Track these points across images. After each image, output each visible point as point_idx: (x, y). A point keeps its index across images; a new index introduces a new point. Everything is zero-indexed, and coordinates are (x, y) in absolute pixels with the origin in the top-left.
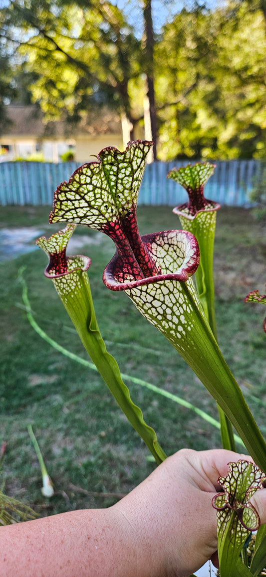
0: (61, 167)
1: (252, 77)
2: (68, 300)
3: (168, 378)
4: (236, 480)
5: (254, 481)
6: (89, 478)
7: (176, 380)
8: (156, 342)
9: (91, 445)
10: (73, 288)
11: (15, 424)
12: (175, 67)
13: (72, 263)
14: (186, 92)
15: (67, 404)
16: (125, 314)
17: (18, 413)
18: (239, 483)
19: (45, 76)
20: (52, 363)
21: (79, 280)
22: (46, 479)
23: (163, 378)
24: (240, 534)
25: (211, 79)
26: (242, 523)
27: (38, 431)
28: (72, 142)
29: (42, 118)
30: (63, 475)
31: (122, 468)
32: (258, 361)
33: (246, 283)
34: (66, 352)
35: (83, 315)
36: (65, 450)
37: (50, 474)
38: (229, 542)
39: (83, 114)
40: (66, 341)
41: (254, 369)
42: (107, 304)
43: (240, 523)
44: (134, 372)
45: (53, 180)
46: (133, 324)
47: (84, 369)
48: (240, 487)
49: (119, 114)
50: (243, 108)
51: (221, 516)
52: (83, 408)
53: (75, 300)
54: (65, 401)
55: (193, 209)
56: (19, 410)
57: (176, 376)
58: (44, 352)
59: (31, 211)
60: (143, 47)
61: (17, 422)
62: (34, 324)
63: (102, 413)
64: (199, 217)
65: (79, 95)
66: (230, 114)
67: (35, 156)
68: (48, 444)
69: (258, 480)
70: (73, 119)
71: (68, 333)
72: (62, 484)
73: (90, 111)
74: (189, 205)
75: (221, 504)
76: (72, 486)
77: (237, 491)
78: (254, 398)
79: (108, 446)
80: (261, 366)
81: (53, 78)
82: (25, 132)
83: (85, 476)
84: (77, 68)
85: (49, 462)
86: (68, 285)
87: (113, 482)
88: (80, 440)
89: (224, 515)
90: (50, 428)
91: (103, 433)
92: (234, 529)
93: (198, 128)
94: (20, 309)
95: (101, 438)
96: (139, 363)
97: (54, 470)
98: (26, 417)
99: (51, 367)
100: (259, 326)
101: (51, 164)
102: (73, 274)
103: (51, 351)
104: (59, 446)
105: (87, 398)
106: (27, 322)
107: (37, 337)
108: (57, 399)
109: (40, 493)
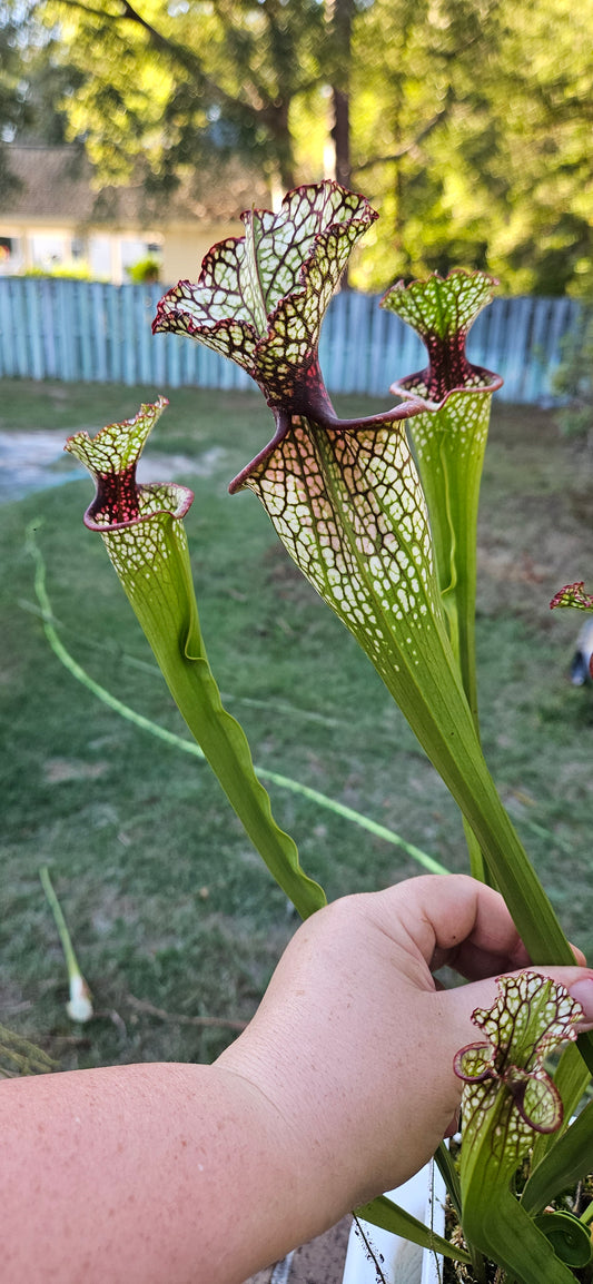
0: (128, 294)
1: (575, 103)
2: (136, 584)
3: (352, 777)
4: (514, 1018)
5: (556, 1020)
6: (170, 984)
7: (368, 782)
8: (327, 698)
9: (177, 914)
10: (149, 556)
11: (13, 863)
12: (400, 70)
13: (150, 501)
14: (422, 129)
15: (128, 825)
16: (264, 634)
17: (19, 840)
18: (519, 1023)
19: (97, 77)
20: (98, 735)
21: (164, 540)
22: (77, 985)
23: (340, 778)
24: (515, 1137)
25: (481, 104)
26: (522, 1113)
27: (62, 881)
28: (154, 237)
29: (88, 179)
30: (114, 976)
31: (243, 965)
32: (550, 749)
33: (532, 577)
34: (127, 712)
35: (171, 622)
36: (119, 923)
37: (84, 974)
38: (489, 1153)
39: (184, 172)
40: (130, 689)
41: (540, 765)
42: (223, 612)
43: (517, 1113)
44: (276, 762)
45: (109, 323)
46: (278, 656)
47: (168, 751)
48: (521, 1032)
49: (266, 177)
50: (550, 176)
51: (474, 1095)
52: (163, 835)
53: (154, 584)
54: (123, 819)
55: (439, 386)
56: (21, 835)
57: (370, 775)
58: (80, 711)
59: (58, 393)
60: (328, 18)
61: (16, 860)
62: (59, 648)
63: (203, 848)
64: (452, 404)
65: (174, 126)
66: (520, 187)
67: (70, 267)
68: (82, 908)
69: (565, 1020)
70: (160, 185)
71: (133, 671)
72: (112, 995)
73: (201, 166)
74: (428, 376)
75: (475, 1068)
76: (131, 1000)
77: (515, 1041)
78: (535, 828)
79: (215, 918)
80: (554, 760)
81: (117, 84)
82: (48, 208)
83: (163, 980)
84: (173, 61)
85: (83, 949)
86: (139, 549)
87: (223, 996)
88: (153, 902)
89: (481, 1094)
90: (89, 876)
91: (204, 892)
92: (502, 1125)
93: (446, 219)
94: (26, 614)
95: (201, 900)
96: (288, 742)
97: (95, 966)
98: (35, 851)
99: (95, 745)
100: (558, 672)
101: (105, 286)
102: (151, 523)
103: (95, 709)
104: (108, 915)
105: (173, 814)
106: (44, 642)
107: (64, 677)
108: (107, 814)
109: (64, 1014)
